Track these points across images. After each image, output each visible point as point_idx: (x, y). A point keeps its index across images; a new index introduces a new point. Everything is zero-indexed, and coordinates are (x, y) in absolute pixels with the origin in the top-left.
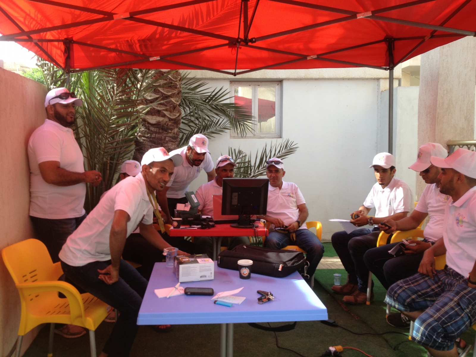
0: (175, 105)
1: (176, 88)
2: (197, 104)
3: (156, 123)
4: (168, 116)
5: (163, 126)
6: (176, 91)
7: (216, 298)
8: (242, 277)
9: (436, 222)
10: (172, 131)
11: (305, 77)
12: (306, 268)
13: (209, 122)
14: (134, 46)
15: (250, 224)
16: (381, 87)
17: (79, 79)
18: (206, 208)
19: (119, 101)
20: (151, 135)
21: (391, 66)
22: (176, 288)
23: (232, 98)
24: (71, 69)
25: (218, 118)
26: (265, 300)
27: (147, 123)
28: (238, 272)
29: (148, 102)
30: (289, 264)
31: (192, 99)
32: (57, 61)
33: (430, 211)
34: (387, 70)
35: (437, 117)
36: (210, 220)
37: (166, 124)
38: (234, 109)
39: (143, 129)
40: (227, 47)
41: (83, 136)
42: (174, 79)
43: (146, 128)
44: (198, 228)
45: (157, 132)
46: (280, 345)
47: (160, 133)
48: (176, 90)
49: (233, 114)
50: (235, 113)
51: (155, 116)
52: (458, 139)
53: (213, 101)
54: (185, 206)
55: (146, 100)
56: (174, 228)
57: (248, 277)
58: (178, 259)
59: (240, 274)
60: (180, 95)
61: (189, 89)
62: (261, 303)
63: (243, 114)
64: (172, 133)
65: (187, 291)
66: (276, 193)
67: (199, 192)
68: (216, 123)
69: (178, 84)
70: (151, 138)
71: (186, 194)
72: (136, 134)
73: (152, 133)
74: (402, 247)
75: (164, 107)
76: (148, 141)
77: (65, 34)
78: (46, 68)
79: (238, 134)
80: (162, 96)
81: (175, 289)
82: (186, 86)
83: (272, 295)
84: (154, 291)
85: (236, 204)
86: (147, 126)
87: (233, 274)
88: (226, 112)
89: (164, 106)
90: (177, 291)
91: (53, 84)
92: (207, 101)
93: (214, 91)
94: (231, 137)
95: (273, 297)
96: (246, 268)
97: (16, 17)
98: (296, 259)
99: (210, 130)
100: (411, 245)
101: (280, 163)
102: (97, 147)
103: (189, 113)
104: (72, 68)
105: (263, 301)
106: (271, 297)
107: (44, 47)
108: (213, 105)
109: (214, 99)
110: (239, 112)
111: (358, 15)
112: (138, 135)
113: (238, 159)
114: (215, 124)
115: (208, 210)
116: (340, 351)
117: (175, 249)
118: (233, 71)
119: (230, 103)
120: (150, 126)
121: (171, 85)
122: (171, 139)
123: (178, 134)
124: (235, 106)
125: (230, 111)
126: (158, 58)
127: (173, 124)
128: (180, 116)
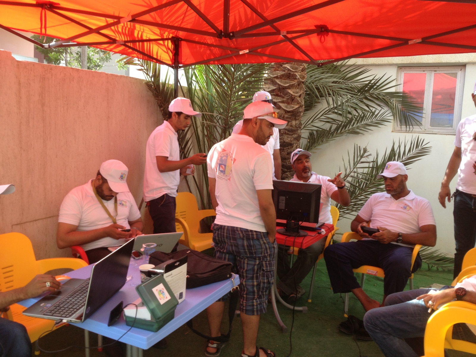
38: (401, 99)
49: (400, 106)
50: (403, 103)
53: (374, 89)
63: (410, 104)
68: (376, 114)
79: (401, 127)
85: (284, 208)
89: (281, 98)
94: (393, 131)
99: (365, 122)
107: (137, 46)
108: (374, 94)
113: (362, 157)
119: (395, 92)
121: (289, 76)
122: (286, 131)
123: (298, 126)
124: (403, 95)
125: (394, 101)
126: (247, 51)
127: (290, 117)
128: (300, 108)
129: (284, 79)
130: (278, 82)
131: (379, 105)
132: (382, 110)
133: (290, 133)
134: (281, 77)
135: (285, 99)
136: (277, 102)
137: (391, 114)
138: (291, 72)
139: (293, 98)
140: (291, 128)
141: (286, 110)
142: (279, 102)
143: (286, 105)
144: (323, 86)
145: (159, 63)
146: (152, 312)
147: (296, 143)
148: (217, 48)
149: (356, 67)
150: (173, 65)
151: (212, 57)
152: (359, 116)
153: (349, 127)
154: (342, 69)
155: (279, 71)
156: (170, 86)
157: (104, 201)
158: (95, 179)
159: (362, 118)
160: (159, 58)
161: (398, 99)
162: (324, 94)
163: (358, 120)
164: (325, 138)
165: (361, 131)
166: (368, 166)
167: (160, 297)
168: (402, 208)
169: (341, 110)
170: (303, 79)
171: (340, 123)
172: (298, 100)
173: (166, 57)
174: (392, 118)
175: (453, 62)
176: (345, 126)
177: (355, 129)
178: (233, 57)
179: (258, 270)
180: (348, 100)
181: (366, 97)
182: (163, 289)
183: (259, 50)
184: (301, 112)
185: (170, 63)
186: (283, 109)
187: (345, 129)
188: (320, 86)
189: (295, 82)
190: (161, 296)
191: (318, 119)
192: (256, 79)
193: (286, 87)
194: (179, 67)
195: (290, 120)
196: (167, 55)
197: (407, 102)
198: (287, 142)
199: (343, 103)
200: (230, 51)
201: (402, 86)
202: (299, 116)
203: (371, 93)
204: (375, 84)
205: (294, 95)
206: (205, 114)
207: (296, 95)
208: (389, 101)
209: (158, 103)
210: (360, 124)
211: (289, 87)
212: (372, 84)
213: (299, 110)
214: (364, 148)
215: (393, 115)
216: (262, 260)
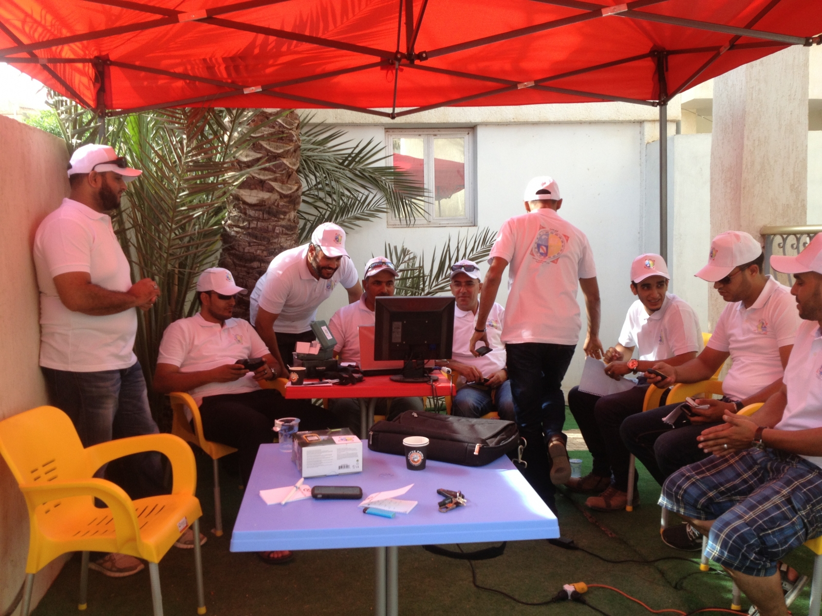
0: (290, 170)
1: (292, 141)
2: (328, 169)
3: (258, 202)
4: (278, 189)
5: (270, 208)
6: (291, 147)
7: (366, 504)
8: (410, 467)
9: (743, 367)
10: (285, 215)
12: (521, 449)
13: (350, 200)
14: (216, 68)
15: (423, 375)
16: (645, 137)
17: (121, 127)
18: (347, 348)
19: (191, 164)
20: (249, 224)
21: (663, 99)
22: (297, 487)
23: (390, 157)
24: (107, 111)
26: (451, 506)
27: (241, 202)
28: (403, 459)
29: (243, 165)
30: (492, 443)
31: (320, 160)
32: (82, 96)
33: (733, 349)
34: (656, 106)
35: (742, 186)
36: (355, 369)
37: (276, 204)
38: (393, 178)
39: (235, 213)
40: (379, 68)
41: (130, 226)
42: (287, 125)
43: (241, 212)
44: (334, 384)
45: (260, 218)
46: (478, 583)
47: (265, 220)
48: (291, 144)
49: (392, 186)
50: (396, 183)
51: (255, 191)
52: (780, 224)
53: (357, 162)
54: (311, 346)
55: (239, 162)
56: (293, 384)
57: (422, 467)
58: (299, 437)
59: (408, 461)
60: (298, 152)
61: (313, 143)
62: (444, 510)
63: (409, 185)
64: (286, 220)
65: (316, 492)
66: (468, 321)
67: (335, 321)
68: (361, 202)
69: (294, 134)
70: (249, 228)
71: (311, 326)
72: (223, 222)
73: (250, 219)
74: (687, 411)
75: (272, 175)
76: (245, 234)
77: (96, 49)
78: (63, 109)
79: (400, 220)
80: (268, 155)
81: (295, 489)
82: (308, 138)
83: (463, 497)
84: (259, 493)
85: (400, 340)
86: (242, 207)
87: (395, 462)
88: (379, 182)
89: (272, 173)
90: (298, 492)
91: (76, 136)
92: (346, 163)
93: (357, 146)
94: (389, 225)
95: (465, 501)
96: (418, 451)
97: (8, 21)
98: (503, 433)
99: (353, 214)
100: (701, 407)
101: (475, 270)
102: (156, 245)
103: (315, 185)
104: (108, 109)
105: (447, 508)
106: (461, 500)
107: (59, 72)
108: (356, 170)
109: (357, 159)
110: (403, 182)
111: (603, 10)
112: (227, 224)
113: (402, 263)
114: (360, 204)
115: (351, 352)
116: (583, 592)
117: (294, 420)
118: (389, 110)
119: (386, 167)
120: (247, 207)
122: (284, 229)
124: (394, 171)
125: (386, 180)
126: (258, 89)
127: (287, 204)
128: (299, 190)
129: (274, 141)
130: (265, 146)
131: (364, 187)
132: (370, 193)
133: (289, 233)
134: (268, 138)
135: (278, 175)
136: (267, 180)
137: (384, 199)
138: (284, 129)
139: (290, 173)
140: (289, 223)
141: (282, 194)
142: (270, 179)
143: (281, 184)
155: (263, 127)
159: (342, 208)
161: (390, 177)
170: (299, 142)
172: (297, 177)
174: (387, 206)
184: (300, 197)
186: (278, 191)
189: (289, 148)
193: (280, 155)
202: (298, 203)
205: (291, 168)
207: (294, 168)
211: (284, 155)
212: (356, 153)
213: (298, 193)
214: (403, 249)
215: (387, 201)
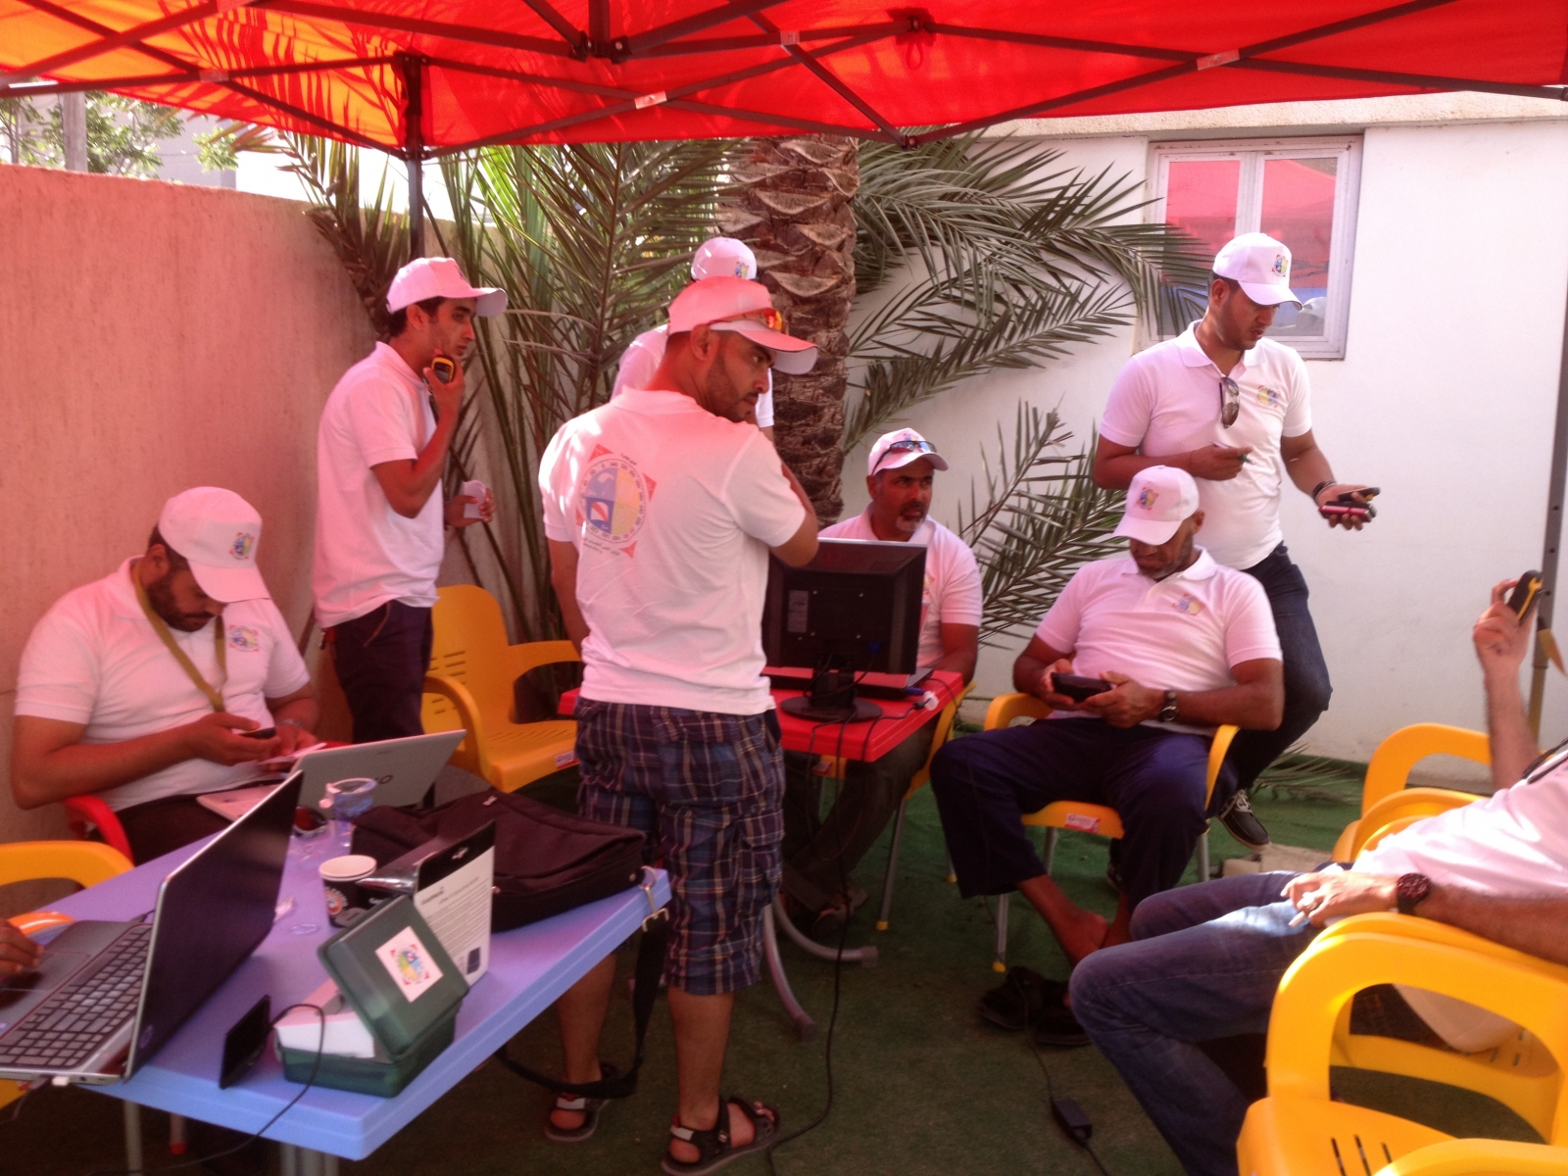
0: (817, 248)
1: (825, 189)
4: (789, 288)
6: (822, 201)
11: (1458, 116)
25: (1093, 281)
32: (357, 131)
42: (816, 157)
48: (824, 194)
53: (1076, 216)
69: (830, 176)
75: (777, 259)
80: (772, 219)
85: (803, 628)
89: (776, 254)
99: (1048, 328)
108: (1074, 233)
109: (1078, 210)
121: (803, 179)
123: (836, 349)
124: (1166, 235)
125: (1139, 254)
126: (661, 98)
127: (810, 317)
128: (843, 287)
129: (787, 191)
130: (767, 201)
131: (1092, 271)
132: (1103, 284)
134: (775, 185)
135: (790, 259)
136: (767, 268)
137: (1130, 298)
138: (808, 166)
139: (820, 255)
141: (796, 295)
142: (773, 268)
143: (796, 276)
144: (911, 210)
145: (351, 144)
146: (379, 1030)
147: (831, 405)
148: (555, 88)
149: (1019, 143)
150: (404, 149)
151: (539, 120)
152: (1030, 308)
153: (996, 347)
154: (971, 153)
155: (768, 162)
156: (394, 220)
157: (178, 635)
158: (142, 556)
159: (1039, 314)
160: (352, 125)
161: (1150, 249)
162: (915, 236)
163: (1025, 320)
164: (921, 384)
165: (1035, 358)
166: (1062, 473)
167: (405, 975)
168: (1174, 606)
169: (972, 288)
170: (849, 190)
171: (969, 332)
172: (835, 262)
173: (377, 121)
174: (1132, 310)
175: (1324, 122)
176: (984, 343)
177: (1018, 349)
178: (613, 118)
179: (726, 845)
180: (994, 254)
181: (1051, 242)
182: (413, 946)
183: (701, 95)
184: (844, 301)
185: (392, 141)
186: (787, 292)
187: (985, 350)
188: (904, 212)
189: (820, 202)
190: (410, 970)
191: (898, 322)
192: (691, 191)
193: (795, 219)
194: (423, 156)
195: (810, 329)
196: (381, 114)
197: (1179, 258)
198: (801, 403)
199: (980, 264)
200: (603, 98)
201: (1163, 205)
202: (839, 313)
203: (1066, 232)
204: (1078, 200)
205: (821, 244)
206: (522, 315)
207: (827, 243)
208: (1123, 257)
209: (354, 282)
210: (1032, 335)
211: (804, 218)
212: (1070, 199)
213: (838, 293)
214: (1049, 415)
215: (1137, 301)
216: (740, 812)
